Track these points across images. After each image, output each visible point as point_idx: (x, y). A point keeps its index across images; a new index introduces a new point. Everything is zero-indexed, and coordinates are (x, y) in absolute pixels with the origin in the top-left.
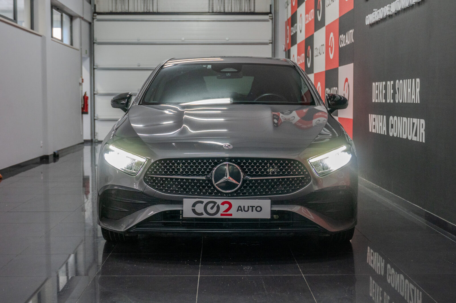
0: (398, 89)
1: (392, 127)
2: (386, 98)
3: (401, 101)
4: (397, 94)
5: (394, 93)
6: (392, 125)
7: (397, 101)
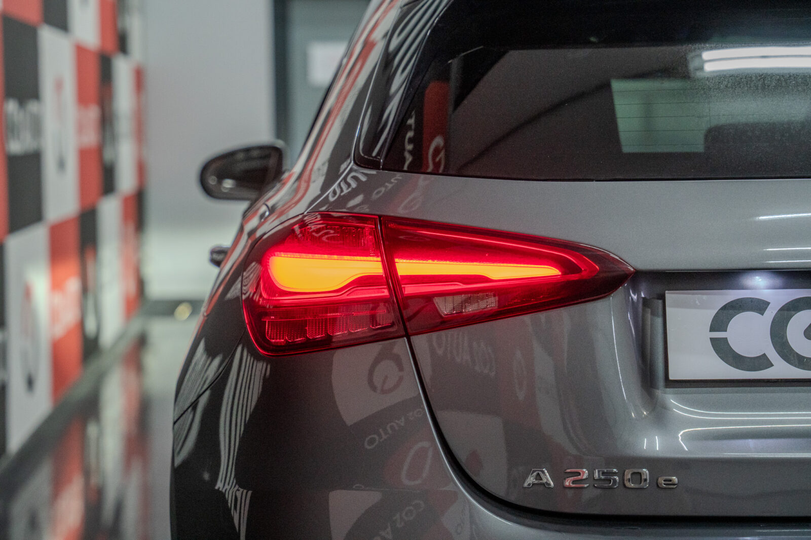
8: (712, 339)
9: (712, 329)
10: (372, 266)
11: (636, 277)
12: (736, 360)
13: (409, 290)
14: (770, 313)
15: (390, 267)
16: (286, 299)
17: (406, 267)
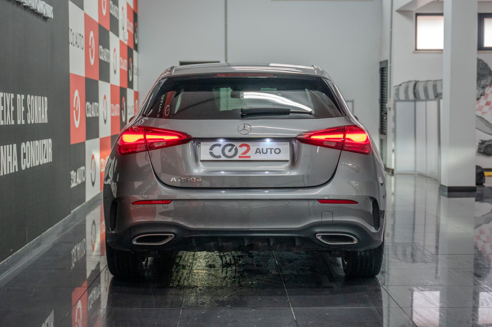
0: (30, 106)
1: (25, 157)
2: (15, 118)
3: (33, 122)
4: (28, 112)
5: (26, 112)
6: (25, 154)
7: (29, 122)
8: (210, 152)
9: (210, 150)
10: (141, 136)
11: (195, 139)
12: (214, 156)
13: (149, 141)
14: (222, 147)
15: (145, 137)
16: (125, 144)
17: (148, 137)
